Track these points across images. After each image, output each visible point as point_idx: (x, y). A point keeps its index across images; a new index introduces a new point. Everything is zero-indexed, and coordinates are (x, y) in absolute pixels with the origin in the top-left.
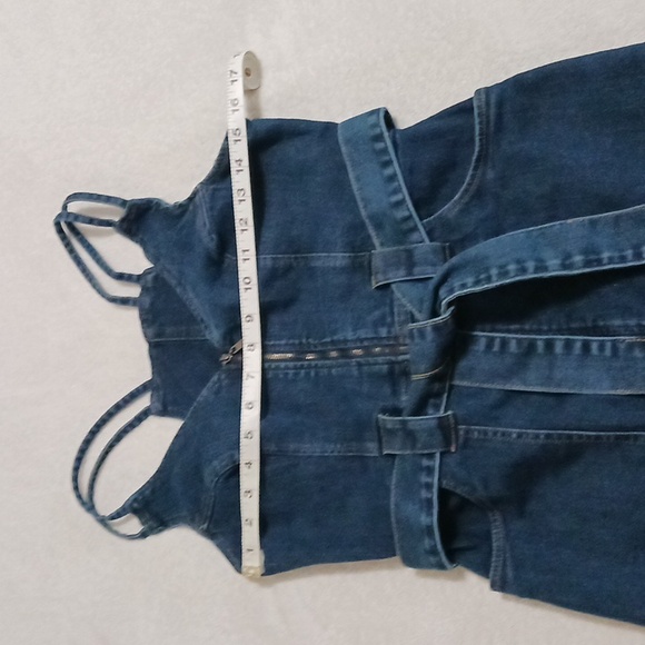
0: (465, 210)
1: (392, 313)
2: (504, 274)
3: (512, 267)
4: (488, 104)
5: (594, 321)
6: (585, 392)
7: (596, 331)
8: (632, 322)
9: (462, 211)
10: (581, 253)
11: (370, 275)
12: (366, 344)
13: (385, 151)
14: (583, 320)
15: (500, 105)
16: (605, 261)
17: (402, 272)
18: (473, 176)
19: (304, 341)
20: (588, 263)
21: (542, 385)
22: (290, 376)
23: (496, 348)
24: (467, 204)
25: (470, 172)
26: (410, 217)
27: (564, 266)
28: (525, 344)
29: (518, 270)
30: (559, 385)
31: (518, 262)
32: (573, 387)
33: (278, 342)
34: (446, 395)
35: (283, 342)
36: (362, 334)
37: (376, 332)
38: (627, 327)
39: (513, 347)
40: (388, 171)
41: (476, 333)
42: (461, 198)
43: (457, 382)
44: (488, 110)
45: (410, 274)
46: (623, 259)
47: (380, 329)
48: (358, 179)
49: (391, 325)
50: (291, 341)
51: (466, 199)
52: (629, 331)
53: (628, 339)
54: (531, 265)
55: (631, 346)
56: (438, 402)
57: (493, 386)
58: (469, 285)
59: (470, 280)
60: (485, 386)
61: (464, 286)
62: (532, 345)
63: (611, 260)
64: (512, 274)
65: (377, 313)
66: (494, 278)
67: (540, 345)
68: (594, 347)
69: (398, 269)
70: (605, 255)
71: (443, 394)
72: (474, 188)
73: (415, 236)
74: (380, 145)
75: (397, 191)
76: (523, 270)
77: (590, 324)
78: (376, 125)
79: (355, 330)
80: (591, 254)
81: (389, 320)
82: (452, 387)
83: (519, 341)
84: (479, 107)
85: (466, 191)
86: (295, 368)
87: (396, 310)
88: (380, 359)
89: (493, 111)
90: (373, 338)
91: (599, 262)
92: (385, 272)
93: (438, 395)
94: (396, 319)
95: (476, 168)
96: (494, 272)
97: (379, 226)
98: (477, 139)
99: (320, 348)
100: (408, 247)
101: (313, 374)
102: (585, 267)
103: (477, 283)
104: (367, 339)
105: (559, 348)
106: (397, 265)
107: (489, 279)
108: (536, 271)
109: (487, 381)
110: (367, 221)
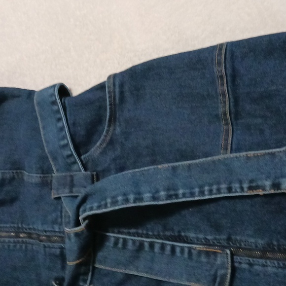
0: (104, 152)
1: (61, 217)
2: (114, 203)
3: (120, 198)
4: (114, 85)
5: (179, 232)
6: (172, 281)
7: (179, 239)
8: (201, 236)
9: (101, 153)
10: (164, 190)
11: (51, 189)
12: (48, 234)
13: (58, 111)
14: (173, 230)
15: (122, 86)
16: (181, 196)
17: (67, 190)
18: (108, 131)
19: (20, 226)
20: (169, 197)
21: (147, 273)
22: (11, 247)
23: (120, 245)
24: (105, 148)
25: (106, 128)
26: (72, 155)
27: (154, 198)
28: (138, 244)
29: (124, 200)
30: (156, 274)
31: (125, 195)
32: (165, 277)
33: (5, 225)
34: (90, 274)
35: (8, 225)
36: (46, 228)
37: (53, 228)
38: (198, 239)
39: (130, 245)
40: (60, 125)
41: (108, 234)
42: (101, 144)
43: (97, 266)
44: (114, 89)
45: (71, 192)
46: (192, 194)
47: (55, 226)
48: (44, 128)
49: (61, 224)
50: (12, 225)
51: (104, 145)
52: (198, 241)
53: (199, 247)
54: (131, 197)
55: (200, 252)
56: (86, 278)
57: (118, 270)
58: (95, 208)
59: (95, 205)
60: (114, 270)
61: (91, 209)
62: (141, 245)
63: (184, 195)
64: (120, 203)
65: (54, 215)
66: (109, 205)
67: (146, 245)
68: (178, 250)
69: (64, 188)
70: (181, 192)
71: (89, 273)
72: (108, 138)
73: (75, 167)
74: (55, 108)
75: (64, 137)
76: (127, 201)
77: (176, 234)
78: (53, 95)
79: (42, 224)
80: (171, 191)
81: (59, 220)
82: (94, 268)
83: (134, 242)
84: (109, 87)
85: (104, 140)
86: (14, 242)
87: (63, 214)
88: (56, 245)
89: (117, 90)
90: (52, 231)
91: (177, 196)
92: (58, 189)
93: (86, 274)
94: (63, 220)
95: (109, 126)
96: (109, 200)
97: (55, 159)
98: (108, 107)
99: (28, 231)
100: (72, 174)
101: (24, 247)
102: (167, 199)
103: (99, 207)
104: (48, 231)
105: (157, 248)
106: (64, 185)
107: (106, 206)
108: (135, 202)
109: (115, 267)
110: (48, 155)
